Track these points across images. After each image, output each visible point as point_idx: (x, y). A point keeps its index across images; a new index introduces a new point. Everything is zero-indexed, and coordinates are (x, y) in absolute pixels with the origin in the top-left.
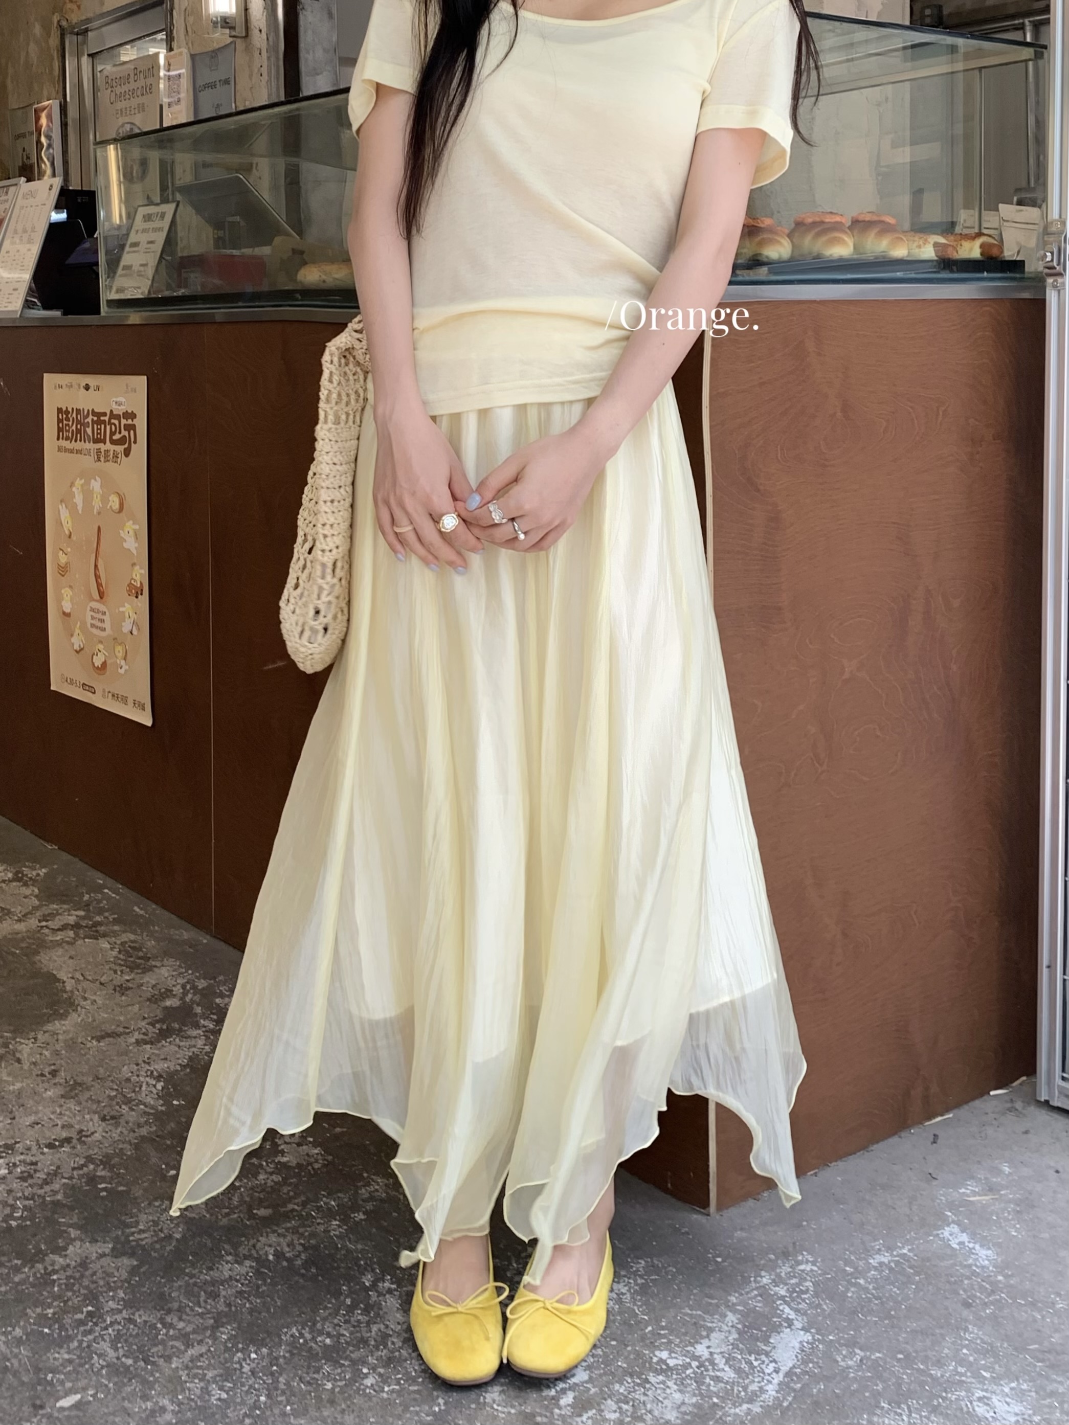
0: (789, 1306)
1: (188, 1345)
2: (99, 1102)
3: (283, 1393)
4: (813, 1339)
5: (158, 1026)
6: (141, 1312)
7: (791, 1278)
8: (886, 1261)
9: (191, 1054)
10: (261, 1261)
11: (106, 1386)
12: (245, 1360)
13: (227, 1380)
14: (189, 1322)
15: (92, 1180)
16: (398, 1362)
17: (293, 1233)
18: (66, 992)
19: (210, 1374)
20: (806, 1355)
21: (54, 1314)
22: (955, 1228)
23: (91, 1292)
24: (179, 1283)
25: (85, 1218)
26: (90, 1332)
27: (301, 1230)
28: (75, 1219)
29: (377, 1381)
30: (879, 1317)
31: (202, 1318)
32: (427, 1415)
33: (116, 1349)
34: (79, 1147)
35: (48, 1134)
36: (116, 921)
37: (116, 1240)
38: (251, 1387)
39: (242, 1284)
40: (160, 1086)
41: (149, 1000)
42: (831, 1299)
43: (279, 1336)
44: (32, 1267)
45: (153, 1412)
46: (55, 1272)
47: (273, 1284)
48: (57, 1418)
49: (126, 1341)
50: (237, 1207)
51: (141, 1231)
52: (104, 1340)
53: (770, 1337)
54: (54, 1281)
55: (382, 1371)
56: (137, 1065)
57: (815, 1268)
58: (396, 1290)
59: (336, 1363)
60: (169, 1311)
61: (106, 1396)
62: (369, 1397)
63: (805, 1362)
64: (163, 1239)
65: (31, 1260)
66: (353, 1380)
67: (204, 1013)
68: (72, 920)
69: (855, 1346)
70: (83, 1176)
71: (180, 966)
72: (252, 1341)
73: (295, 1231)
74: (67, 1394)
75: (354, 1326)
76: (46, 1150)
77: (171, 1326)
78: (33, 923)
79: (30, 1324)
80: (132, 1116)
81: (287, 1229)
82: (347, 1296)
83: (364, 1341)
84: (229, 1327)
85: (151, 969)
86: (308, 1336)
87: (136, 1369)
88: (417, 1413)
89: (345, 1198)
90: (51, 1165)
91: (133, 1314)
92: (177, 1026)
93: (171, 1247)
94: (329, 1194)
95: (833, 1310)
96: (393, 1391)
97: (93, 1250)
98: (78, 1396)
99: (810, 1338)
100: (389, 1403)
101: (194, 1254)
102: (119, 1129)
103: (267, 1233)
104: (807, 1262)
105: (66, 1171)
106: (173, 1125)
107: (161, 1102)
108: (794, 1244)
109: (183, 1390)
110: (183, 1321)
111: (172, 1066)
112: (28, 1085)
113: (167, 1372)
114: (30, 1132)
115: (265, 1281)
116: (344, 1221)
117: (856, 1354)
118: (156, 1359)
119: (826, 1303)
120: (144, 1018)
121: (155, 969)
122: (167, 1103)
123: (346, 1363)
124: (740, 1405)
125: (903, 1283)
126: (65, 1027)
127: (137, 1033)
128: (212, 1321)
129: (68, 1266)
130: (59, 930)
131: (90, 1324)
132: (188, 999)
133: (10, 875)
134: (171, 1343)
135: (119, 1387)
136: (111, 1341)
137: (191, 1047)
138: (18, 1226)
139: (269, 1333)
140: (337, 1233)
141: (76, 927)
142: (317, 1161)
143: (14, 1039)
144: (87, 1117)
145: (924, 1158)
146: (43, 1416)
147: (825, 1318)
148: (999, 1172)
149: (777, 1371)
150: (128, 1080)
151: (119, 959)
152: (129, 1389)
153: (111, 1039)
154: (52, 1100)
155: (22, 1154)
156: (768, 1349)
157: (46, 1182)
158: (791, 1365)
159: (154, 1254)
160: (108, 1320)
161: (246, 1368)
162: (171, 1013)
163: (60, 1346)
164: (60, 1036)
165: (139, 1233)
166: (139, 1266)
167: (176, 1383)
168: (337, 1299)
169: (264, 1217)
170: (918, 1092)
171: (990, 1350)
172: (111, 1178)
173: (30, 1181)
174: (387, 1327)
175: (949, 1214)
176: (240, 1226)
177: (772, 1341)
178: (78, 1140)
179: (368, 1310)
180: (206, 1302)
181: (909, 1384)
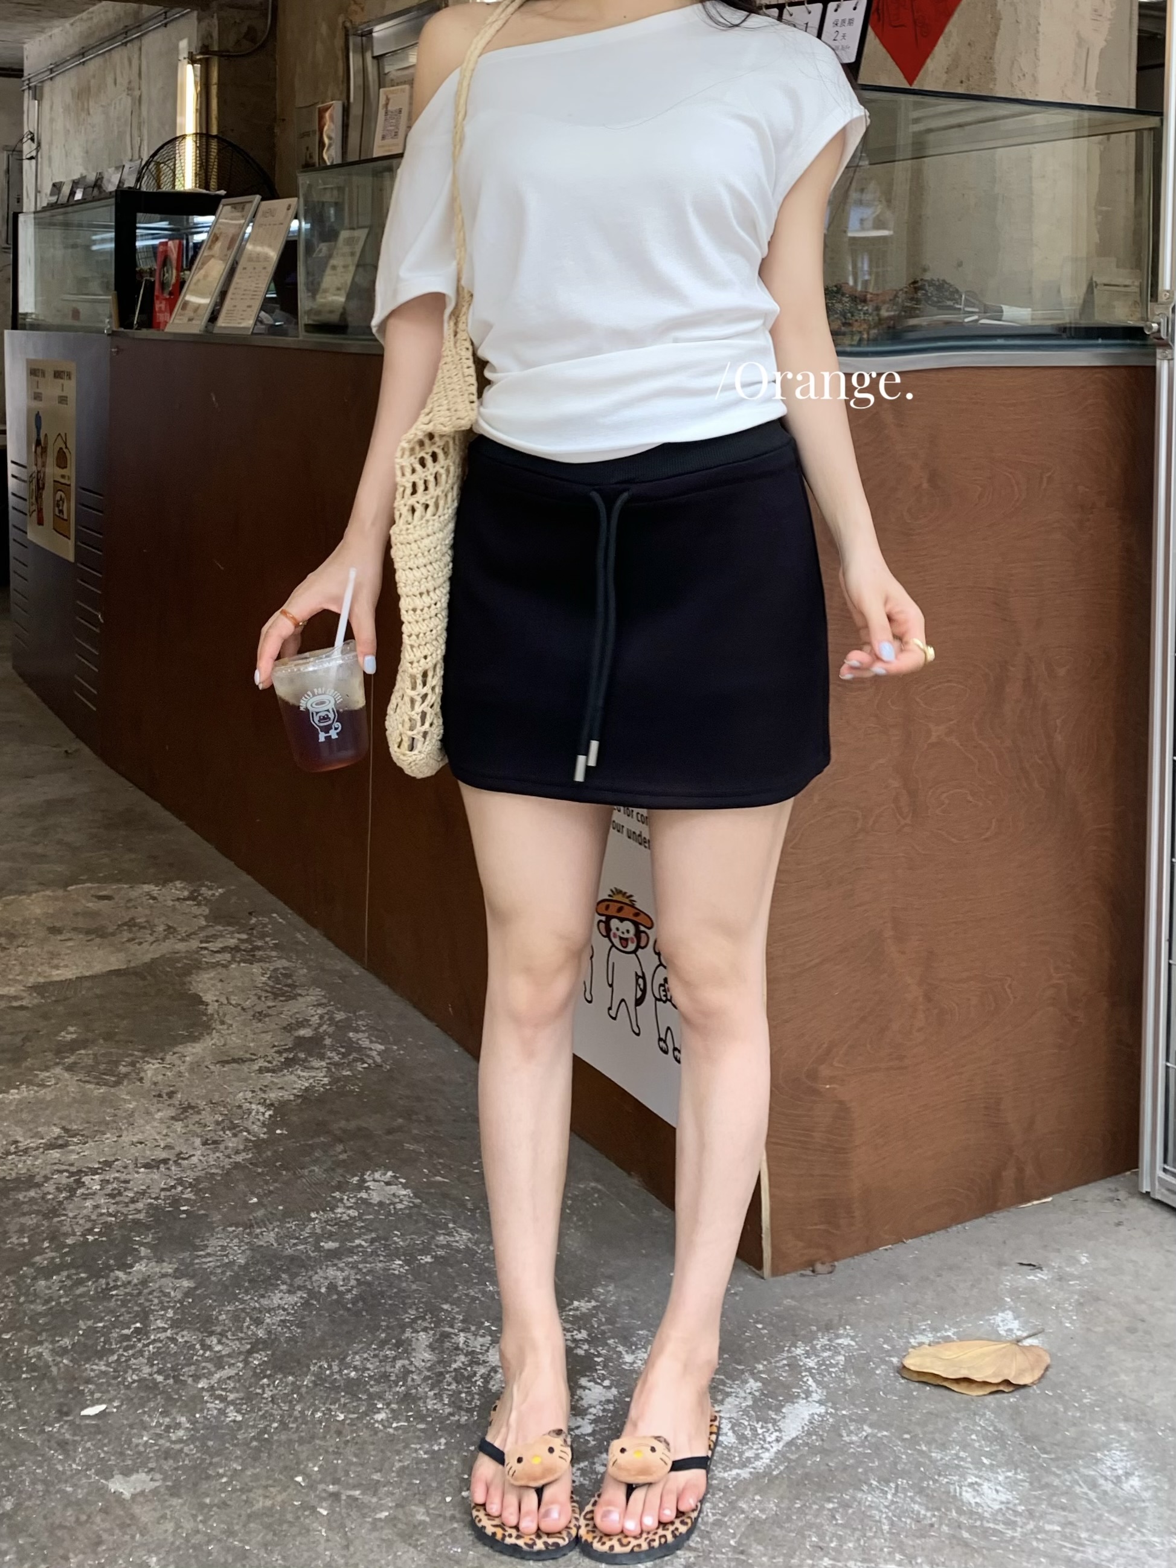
0: (813, 1378)
1: (220, 1366)
2: (205, 1126)
3: (296, 1420)
4: (827, 1413)
5: (285, 1055)
6: (185, 1333)
7: (823, 1351)
9: (307, 1085)
10: (313, 1294)
11: (132, 1399)
12: (268, 1385)
13: (246, 1404)
14: (228, 1346)
15: (176, 1202)
16: (413, 1399)
17: (352, 1268)
18: (206, 1015)
19: (231, 1397)
20: (813, 1428)
21: (104, 1327)
22: (1009, 1315)
23: (143, 1310)
24: (229, 1308)
25: (159, 1239)
26: (133, 1347)
27: (360, 1266)
28: (149, 1239)
29: (388, 1418)
30: (899, 1397)
31: (240, 1343)
32: (425, 1453)
33: (152, 1365)
34: (173, 1168)
35: (148, 1153)
36: (276, 947)
37: (182, 1262)
38: (266, 1411)
39: (288, 1314)
40: (267, 1115)
41: (284, 1028)
42: (858, 1375)
43: (308, 1366)
44: (96, 1281)
45: (168, 1427)
46: (116, 1287)
47: (319, 1315)
48: (78, 1426)
49: (162, 1359)
50: (305, 1239)
51: (209, 1255)
52: (142, 1356)
53: (783, 1406)
54: (113, 1296)
55: (394, 1406)
56: (253, 1092)
58: (432, 1329)
59: (354, 1396)
60: (211, 1334)
61: (128, 1409)
62: (376, 1432)
63: (809, 1434)
64: (225, 1265)
65: (96, 1274)
66: (366, 1414)
67: (333, 1046)
68: (232, 942)
69: (865, 1422)
70: (168, 1197)
71: (324, 997)
72: (281, 1369)
73: (354, 1266)
74: (93, 1404)
75: (380, 1361)
76: (141, 1169)
77: (210, 1348)
78: (194, 944)
79: (78, 1335)
80: (233, 1142)
81: (347, 1264)
82: (384, 1331)
83: (385, 1376)
84: (263, 1353)
85: (294, 997)
86: (336, 1369)
87: (164, 1386)
88: (416, 1450)
90: (142, 1184)
91: (177, 1334)
92: (302, 1055)
93: (231, 1273)
94: (402, 1234)
95: (856, 1385)
96: (399, 1428)
97: (157, 1269)
98: (103, 1407)
99: (823, 1411)
100: (392, 1439)
101: (251, 1281)
102: (217, 1154)
103: (327, 1266)
104: (848, 1335)
105: (154, 1191)
106: (269, 1153)
107: (265, 1130)
108: (841, 1317)
109: (202, 1411)
110: (222, 1344)
111: (286, 1095)
112: (143, 1104)
113: (193, 1391)
114: (133, 1150)
115: (311, 1312)
116: (408, 1262)
117: (863, 1430)
118: (186, 1378)
119: (851, 1379)
120: (274, 1046)
121: (299, 998)
122: (271, 1132)
123: (365, 1397)
126: (194, 1051)
127: (262, 1061)
128: (249, 1346)
129: (129, 1282)
130: (217, 952)
131: (134, 1340)
133: (186, 893)
134: (203, 1364)
135: (144, 1401)
136: (148, 1359)
137: (310, 1077)
138: (94, 1241)
139: (299, 1362)
140: (397, 1272)
141: (237, 949)
142: (401, 1202)
143: (143, 1058)
144: (190, 1140)
145: (1004, 1242)
146: (66, 1422)
147: (845, 1393)
148: (1073, 1261)
150: (240, 1107)
151: (267, 985)
152: (152, 1404)
153: (235, 1065)
154: (162, 1121)
155: (118, 1171)
156: (778, 1418)
157: (133, 1201)
158: (794, 1435)
159: (213, 1278)
160: (152, 1337)
161: (268, 1394)
162: (300, 1042)
163: (100, 1359)
164: (188, 1059)
165: (205, 1257)
166: (196, 1288)
167: (195, 1402)
168: (373, 1334)
169: (329, 1250)
170: (1010, 1173)
171: (1000, 1438)
172: (195, 1201)
173: (118, 1199)
174: (411, 1363)
175: (1008, 1300)
176: (303, 1257)
177: (784, 1410)
178: (175, 1162)
179: (398, 1345)
180: (248, 1328)
181: (905, 1464)
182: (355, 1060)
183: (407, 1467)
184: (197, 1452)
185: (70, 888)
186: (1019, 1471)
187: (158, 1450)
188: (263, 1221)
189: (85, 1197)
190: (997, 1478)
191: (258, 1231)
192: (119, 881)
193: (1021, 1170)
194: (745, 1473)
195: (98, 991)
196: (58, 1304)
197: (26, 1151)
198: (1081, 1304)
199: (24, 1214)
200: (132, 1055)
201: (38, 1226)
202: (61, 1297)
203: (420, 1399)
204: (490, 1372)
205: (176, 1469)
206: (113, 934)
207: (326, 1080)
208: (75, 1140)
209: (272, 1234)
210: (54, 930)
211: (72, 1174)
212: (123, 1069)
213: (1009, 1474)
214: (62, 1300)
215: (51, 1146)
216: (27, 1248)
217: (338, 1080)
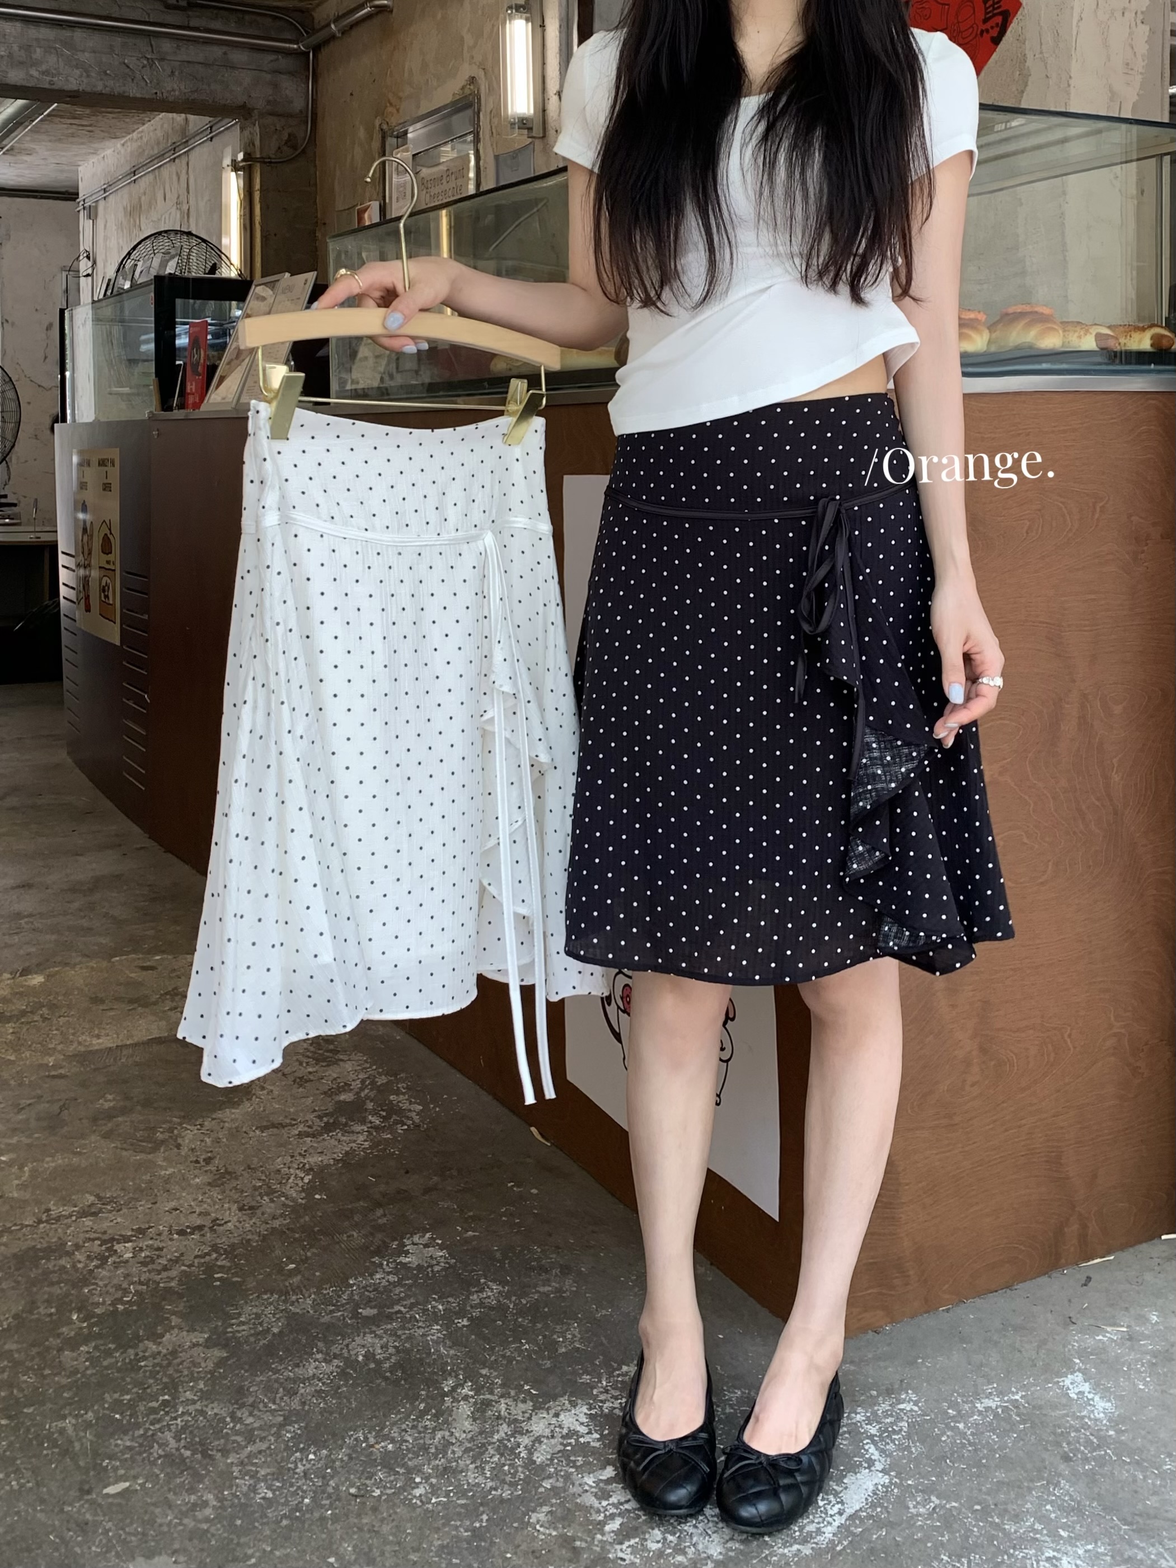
0: (875, 1445)
1: (250, 1439)
2: (242, 1191)
3: (329, 1496)
4: (891, 1480)
5: (325, 1119)
6: (215, 1404)
7: (886, 1417)
8: (994, 1406)
9: (348, 1149)
10: (350, 1362)
11: (157, 1476)
12: (301, 1460)
13: (277, 1480)
14: (259, 1418)
15: (210, 1269)
16: (454, 1473)
17: (391, 1335)
19: (262, 1472)
20: (877, 1499)
21: (130, 1400)
22: (1079, 1377)
23: (173, 1381)
24: (261, 1378)
25: (190, 1307)
26: (159, 1421)
27: (399, 1333)
28: (181, 1308)
29: (427, 1493)
30: (968, 1465)
31: (273, 1415)
32: (466, 1531)
33: (179, 1440)
34: (208, 1235)
35: (183, 1220)
37: (214, 1331)
38: (299, 1488)
39: (323, 1384)
40: (306, 1180)
41: (325, 1093)
42: (922, 1442)
43: (343, 1438)
44: (124, 1352)
45: (195, 1505)
46: (144, 1358)
47: (354, 1386)
48: (100, 1505)
49: (191, 1432)
50: (343, 1305)
51: (243, 1323)
52: (170, 1430)
53: (845, 1476)
54: (141, 1367)
55: (434, 1481)
56: (292, 1157)
57: (916, 1408)
58: (473, 1397)
59: (390, 1469)
60: (242, 1406)
61: (153, 1487)
62: (414, 1507)
63: (873, 1506)
64: (259, 1334)
65: (125, 1345)
66: (403, 1489)
67: (374, 1109)
69: (932, 1492)
70: (202, 1264)
71: (366, 1061)
72: (315, 1443)
73: (394, 1333)
74: (116, 1482)
75: (420, 1433)
76: (176, 1236)
77: (240, 1420)
79: (104, 1408)
80: (270, 1208)
81: (385, 1331)
82: (422, 1401)
83: (425, 1448)
84: (296, 1426)
85: (336, 1062)
86: (372, 1441)
87: (192, 1462)
88: (456, 1528)
89: (454, 1303)
90: (176, 1251)
91: (207, 1406)
92: (344, 1120)
93: (265, 1342)
94: (439, 1298)
95: (921, 1454)
96: (438, 1503)
97: (189, 1338)
98: (127, 1484)
99: (887, 1481)
100: (430, 1516)
101: (287, 1350)
102: (254, 1220)
103: (365, 1334)
104: (910, 1400)
105: (188, 1259)
106: (307, 1218)
107: (303, 1195)
108: (902, 1381)
109: (231, 1487)
110: (253, 1416)
111: (326, 1159)
112: (180, 1171)
113: (222, 1466)
114: (168, 1218)
115: (347, 1382)
116: (447, 1327)
117: (931, 1502)
118: (214, 1453)
119: (915, 1446)
120: (315, 1111)
121: (341, 1063)
122: (309, 1196)
123: (402, 1471)
124: (791, 1546)
125: (1004, 1430)
126: (232, 1116)
127: (302, 1126)
128: (282, 1418)
129: (159, 1353)
131: (162, 1413)
132: (363, 1095)
134: (233, 1438)
135: (170, 1477)
136: (177, 1432)
137: (351, 1141)
138: (125, 1309)
139: (334, 1435)
140: (435, 1338)
142: (438, 1264)
143: (180, 1124)
144: (226, 1206)
145: (1070, 1301)
146: (87, 1501)
147: (910, 1461)
148: (1143, 1319)
149: (840, 1513)
150: (279, 1171)
151: (309, 1051)
152: (178, 1481)
153: (275, 1131)
154: (198, 1187)
155: (152, 1239)
156: (839, 1489)
157: (165, 1269)
158: (858, 1508)
159: (246, 1347)
160: (181, 1410)
161: (300, 1469)
162: (342, 1108)
163: (125, 1433)
164: (227, 1125)
165: (238, 1325)
166: (227, 1358)
167: (226, 1478)
168: (412, 1404)
169: (367, 1317)
170: (1073, 1229)
171: (1078, 1510)
172: (230, 1268)
173: (150, 1267)
174: (452, 1434)
175: (1077, 1361)
176: (340, 1324)
177: (845, 1481)
178: (210, 1228)
179: (436, 1416)
180: (281, 1399)
181: (978, 1537)
182: (396, 1123)
183: (447, 1546)
184: (224, 1532)
185: (114, 960)
186: (1099, 1544)
187: (183, 1530)
188: (298, 1287)
189: (116, 1265)
190: (1076, 1552)
191: (294, 1298)
192: (163, 952)
193: (1084, 1227)
194: (807, 1550)
195: (138, 1059)
196: (84, 1375)
197: (58, 1219)
198: (1154, 1364)
199: (52, 1284)
200: (170, 1122)
201: (67, 1295)
202: (87, 1368)
203: (462, 1471)
204: (534, 1442)
205: (202, 1550)
206: (155, 1003)
207: (367, 1144)
208: (109, 1207)
209: (309, 1301)
210: (96, 1000)
211: (104, 1242)
212: (159, 1136)
213: (1090, 1547)
214: (89, 1372)
215: (84, 1214)
216: (54, 1317)
217: (379, 1143)
